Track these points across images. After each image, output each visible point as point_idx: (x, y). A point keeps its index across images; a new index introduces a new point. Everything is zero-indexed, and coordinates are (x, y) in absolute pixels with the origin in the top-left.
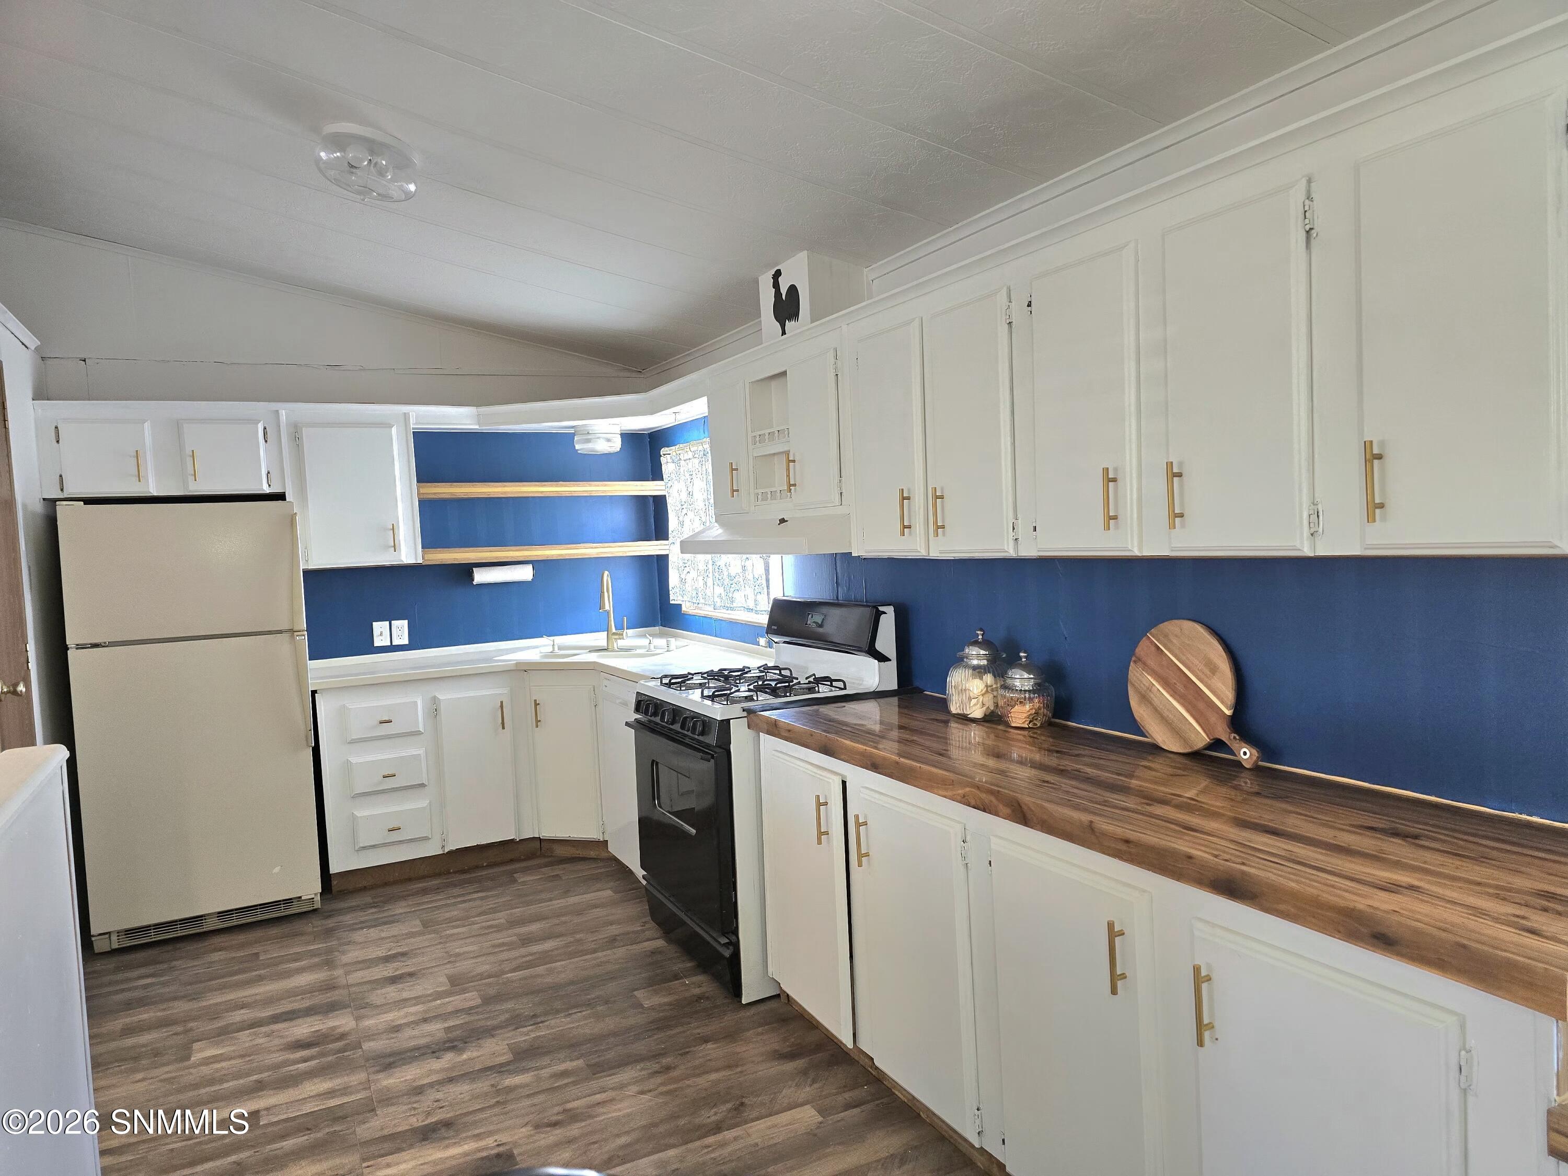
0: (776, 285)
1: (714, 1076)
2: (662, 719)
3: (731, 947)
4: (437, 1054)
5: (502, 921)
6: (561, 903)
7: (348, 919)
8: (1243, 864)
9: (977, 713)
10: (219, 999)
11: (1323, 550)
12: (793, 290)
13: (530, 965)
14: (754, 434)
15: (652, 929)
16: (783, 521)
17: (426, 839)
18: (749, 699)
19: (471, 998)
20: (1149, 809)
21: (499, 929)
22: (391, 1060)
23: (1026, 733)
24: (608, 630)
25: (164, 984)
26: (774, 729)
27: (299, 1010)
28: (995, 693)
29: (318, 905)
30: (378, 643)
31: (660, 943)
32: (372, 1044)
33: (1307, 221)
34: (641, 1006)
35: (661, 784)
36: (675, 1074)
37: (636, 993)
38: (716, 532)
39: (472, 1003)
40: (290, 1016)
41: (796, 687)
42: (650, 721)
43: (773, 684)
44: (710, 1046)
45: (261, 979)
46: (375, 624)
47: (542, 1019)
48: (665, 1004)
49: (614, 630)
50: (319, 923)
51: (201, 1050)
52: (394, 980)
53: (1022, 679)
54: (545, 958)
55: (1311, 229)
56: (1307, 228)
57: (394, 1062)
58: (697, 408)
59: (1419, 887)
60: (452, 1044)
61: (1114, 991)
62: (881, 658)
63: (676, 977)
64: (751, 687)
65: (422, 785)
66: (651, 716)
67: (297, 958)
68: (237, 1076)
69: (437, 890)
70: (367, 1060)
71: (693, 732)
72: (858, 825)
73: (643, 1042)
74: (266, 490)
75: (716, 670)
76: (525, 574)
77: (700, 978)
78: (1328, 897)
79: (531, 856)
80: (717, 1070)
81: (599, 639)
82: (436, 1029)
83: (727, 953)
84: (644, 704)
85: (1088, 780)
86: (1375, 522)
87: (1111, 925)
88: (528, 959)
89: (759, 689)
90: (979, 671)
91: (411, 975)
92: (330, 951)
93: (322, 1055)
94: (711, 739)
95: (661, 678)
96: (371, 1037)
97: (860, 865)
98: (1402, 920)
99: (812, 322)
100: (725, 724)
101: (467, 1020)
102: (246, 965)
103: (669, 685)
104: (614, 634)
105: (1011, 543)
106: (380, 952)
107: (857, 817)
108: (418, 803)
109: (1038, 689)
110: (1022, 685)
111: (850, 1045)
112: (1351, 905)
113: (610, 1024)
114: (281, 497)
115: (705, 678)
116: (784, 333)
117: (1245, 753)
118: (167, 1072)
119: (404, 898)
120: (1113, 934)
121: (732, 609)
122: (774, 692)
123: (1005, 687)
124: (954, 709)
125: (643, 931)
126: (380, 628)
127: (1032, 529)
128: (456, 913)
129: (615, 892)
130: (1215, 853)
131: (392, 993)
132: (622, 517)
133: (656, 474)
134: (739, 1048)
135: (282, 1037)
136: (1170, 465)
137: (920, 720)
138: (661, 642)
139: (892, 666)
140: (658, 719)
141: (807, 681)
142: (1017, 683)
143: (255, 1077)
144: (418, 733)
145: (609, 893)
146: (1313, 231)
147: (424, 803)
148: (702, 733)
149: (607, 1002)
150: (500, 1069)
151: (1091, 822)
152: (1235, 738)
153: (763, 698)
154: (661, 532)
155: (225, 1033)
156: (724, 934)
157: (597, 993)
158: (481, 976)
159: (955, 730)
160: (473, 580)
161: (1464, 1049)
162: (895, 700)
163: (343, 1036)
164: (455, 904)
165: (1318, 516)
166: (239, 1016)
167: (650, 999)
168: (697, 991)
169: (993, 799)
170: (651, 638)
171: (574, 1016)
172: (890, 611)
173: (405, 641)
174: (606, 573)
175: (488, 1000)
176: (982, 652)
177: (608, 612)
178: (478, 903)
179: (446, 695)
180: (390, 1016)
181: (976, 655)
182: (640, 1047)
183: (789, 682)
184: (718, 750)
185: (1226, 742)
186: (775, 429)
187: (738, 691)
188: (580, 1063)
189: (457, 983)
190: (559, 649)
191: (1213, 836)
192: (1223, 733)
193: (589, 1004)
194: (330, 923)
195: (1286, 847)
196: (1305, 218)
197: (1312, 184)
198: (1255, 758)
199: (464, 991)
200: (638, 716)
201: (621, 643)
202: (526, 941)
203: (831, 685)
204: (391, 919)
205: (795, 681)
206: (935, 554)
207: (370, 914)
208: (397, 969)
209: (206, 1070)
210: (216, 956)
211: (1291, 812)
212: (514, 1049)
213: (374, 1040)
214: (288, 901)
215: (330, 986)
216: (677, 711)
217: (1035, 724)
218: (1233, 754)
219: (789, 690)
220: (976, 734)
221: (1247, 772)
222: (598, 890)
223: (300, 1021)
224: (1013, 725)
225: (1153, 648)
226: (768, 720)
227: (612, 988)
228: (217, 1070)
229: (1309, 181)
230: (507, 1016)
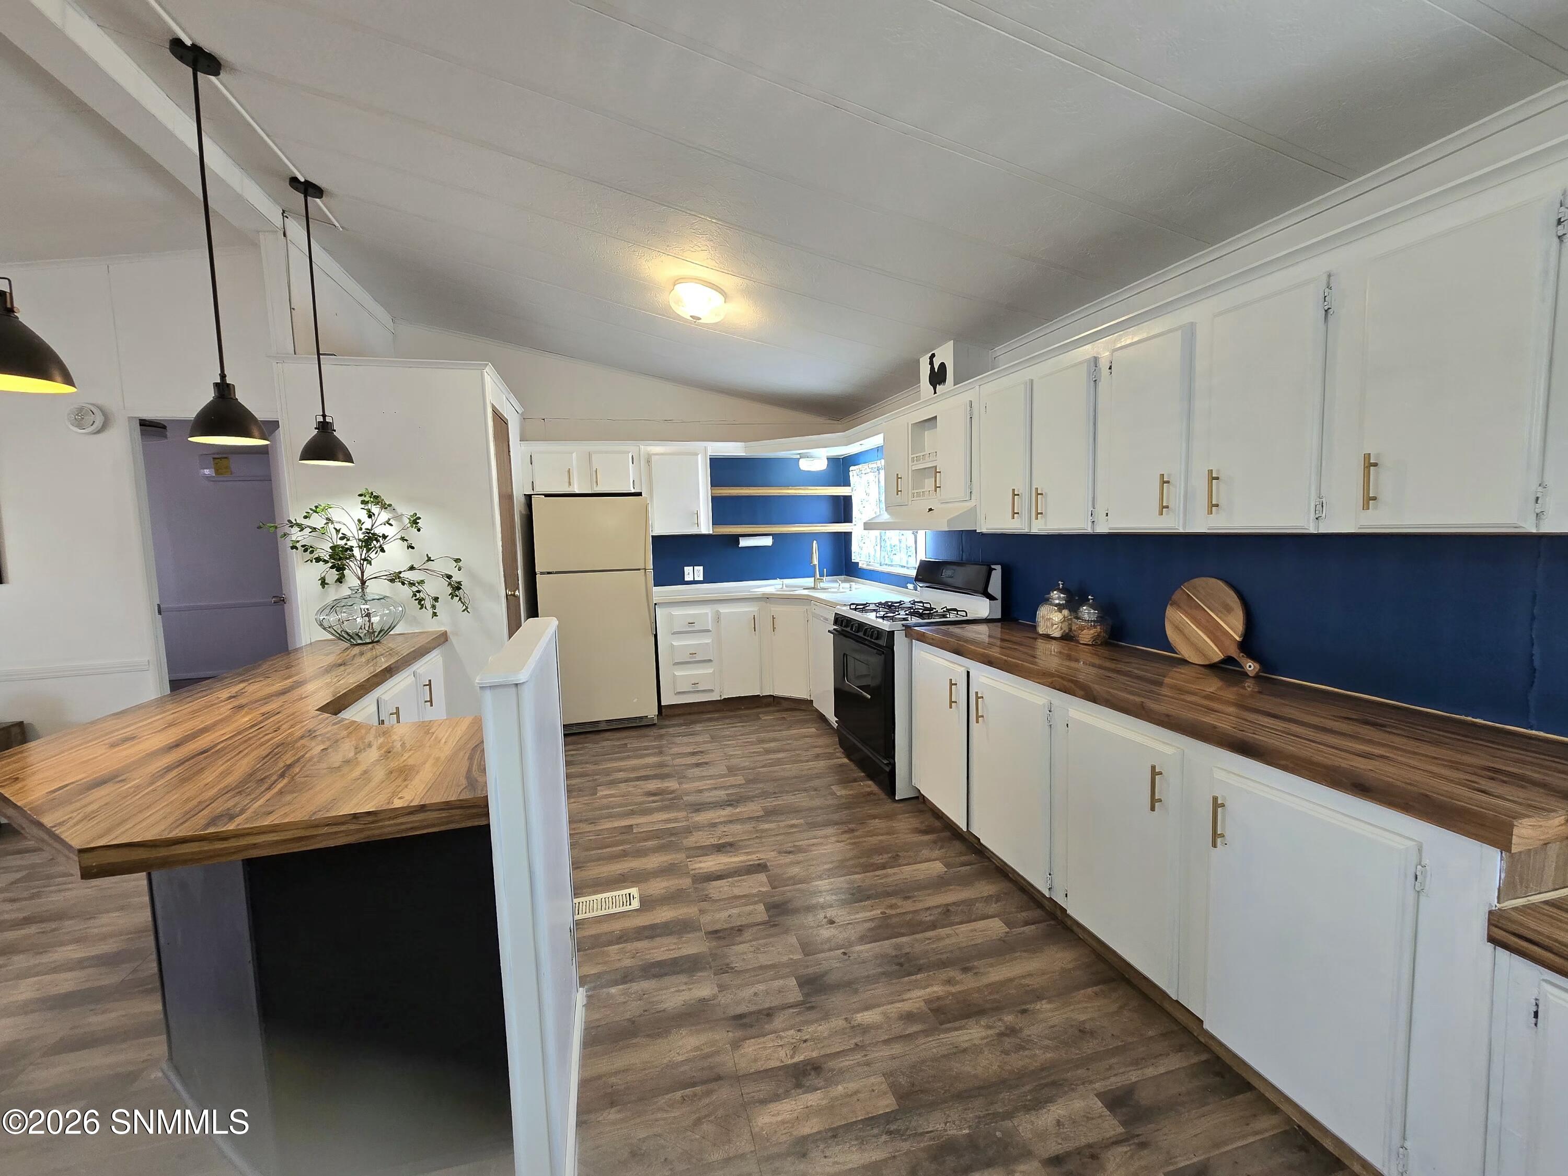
0: (931, 363)
1: (880, 838)
2: (852, 629)
3: (890, 766)
4: (723, 807)
5: (754, 740)
6: (785, 733)
7: (671, 730)
8: (1254, 734)
9: (1057, 634)
10: (609, 766)
11: (1324, 529)
12: (943, 366)
13: (771, 765)
14: (913, 456)
15: (839, 752)
16: (930, 510)
17: (712, 691)
18: (905, 619)
19: (740, 780)
20: (1182, 697)
21: (752, 743)
22: (699, 807)
23: (1090, 647)
24: (814, 576)
25: (581, 755)
26: (922, 638)
27: (650, 776)
28: (1070, 622)
29: (656, 721)
30: (687, 579)
31: (846, 760)
32: (688, 797)
33: (1326, 303)
34: (835, 794)
35: (849, 669)
36: (856, 834)
37: (832, 787)
38: (885, 517)
39: (740, 782)
40: (646, 778)
41: (935, 614)
42: (843, 630)
43: (921, 611)
44: (877, 820)
45: (629, 757)
46: (685, 568)
47: (780, 795)
48: (850, 795)
49: (818, 577)
50: (656, 731)
51: (602, 791)
52: (698, 765)
53: (1087, 612)
54: (779, 762)
55: (1329, 309)
56: (1326, 308)
57: (700, 808)
58: (877, 441)
59: (1388, 757)
60: (730, 803)
61: (1153, 809)
62: (991, 598)
63: (855, 780)
64: (907, 612)
65: (710, 661)
66: (845, 627)
67: (646, 748)
68: (621, 806)
69: (717, 719)
70: (686, 805)
71: (871, 637)
72: (977, 698)
73: (838, 814)
74: (633, 491)
75: (883, 602)
76: (768, 541)
77: (870, 783)
78: (1318, 758)
79: (768, 705)
80: (882, 835)
81: (809, 582)
82: (722, 794)
83: (887, 769)
84: (839, 620)
85: (1139, 678)
86: (1369, 509)
87: (1153, 768)
88: (769, 761)
89: (911, 614)
90: (1060, 607)
91: (706, 763)
92: (660, 747)
93: (662, 801)
94: (883, 642)
95: (850, 605)
96: (687, 794)
97: (977, 722)
98: (1377, 776)
99: (954, 385)
100: (891, 634)
101: (738, 791)
102: (621, 749)
103: (855, 609)
104: (818, 579)
105: (1090, 524)
106: (689, 750)
107: (977, 693)
108: (708, 670)
109: (1100, 620)
110: (1089, 617)
111: (965, 830)
112: (1336, 764)
113: (817, 802)
114: (640, 494)
115: (878, 606)
116: (935, 393)
117: (1250, 667)
118: (586, 800)
119: (700, 722)
120: (1154, 773)
121: (892, 566)
122: (921, 616)
123: (1078, 618)
124: (1041, 630)
125: (835, 753)
126: (688, 570)
127: (1105, 514)
128: (728, 733)
129: (817, 730)
130: (1233, 726)
131: (697, 771)
132: (825, 509)
133: (847, 483)
134: (895, 824)
135: (642, 789)
136: (1211, 472)
137: (1017, 636)
138: (847, 585)
139: (998, 603)
140: (848, 629)
141: (942, 611)
142: (1086, 617)
143: (630, 808)
144: (708, 631)
145: (814, 730)
146: (1330, 310)
147: (711, 671)
148: (877, 638)
149: (816, 790)
150: (757, 819)
151: (1142, 702)
152: (1243, 656)
153: (914, 620)
154: (848, 518)
155: (613, 783)
156: (885, 758)
157: (812, 784)
158: (744, 768)
159: (1041, 644)
160: (739, 544)
161: (1420, 864)
162: (999, 624)
163: (673, 792)
164: (727, 728)
165: (1322, 506)
166: (621, 775)
167: (840, 791)
168: (868, 789)
169: (1073, 686)
170: (840, 582)
171: (797, 796)
172: (998, 568)
173: (701, 578)
174: (815, 542)
175: (749, 782)
176: (1062, 595)
177: (815, 565)
178: (740, 728)
179: (724, 609)
180: (697, 784)
181: (1057, 596)
182: (836, 817)
183: (930, 611)
184: (887, 649)
185: (1236, 658)
186: (927, 452)
187: (899, 614)
188: (802, 821)
189: (732, 770)
190: (786, 586)
191: (1229, 715)
192: (1234, 652)
193: (805, 790)
194: (663, 731)
195: (1284, 725)
196: (1325, 301)
197: (1332, 278)
198: (1257, 670)
199: (735, 775)
200: (836, 627)
201: (822, 585)
202: (768, 752)
203: (957, 614)
204: (692, 733)
205: (934, 610)
206: (1035, 530)
207: (682, 729)
208: (699, 760)
209: (605, 801)
210: (605, 743)
211: (1287, 705)
212: (764, 809)
213: (689, 796)
214: (641, 718)
215: (662, 765)
216: (861, 625)
217: (1096, 642)
218: (1243, 668)
219: (930, 616)
220: (1054, 647)
221: (1251, 679)
222: (808, 728)
223: (650, 781)
224: (1081, 642)
225: (1185, 597)
226: (918, 632)
227: (817, 783)
228: (611, 802)
229: (1329, 276)
230: (760, 791)
